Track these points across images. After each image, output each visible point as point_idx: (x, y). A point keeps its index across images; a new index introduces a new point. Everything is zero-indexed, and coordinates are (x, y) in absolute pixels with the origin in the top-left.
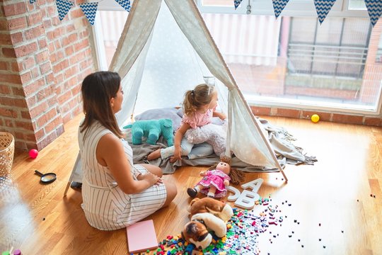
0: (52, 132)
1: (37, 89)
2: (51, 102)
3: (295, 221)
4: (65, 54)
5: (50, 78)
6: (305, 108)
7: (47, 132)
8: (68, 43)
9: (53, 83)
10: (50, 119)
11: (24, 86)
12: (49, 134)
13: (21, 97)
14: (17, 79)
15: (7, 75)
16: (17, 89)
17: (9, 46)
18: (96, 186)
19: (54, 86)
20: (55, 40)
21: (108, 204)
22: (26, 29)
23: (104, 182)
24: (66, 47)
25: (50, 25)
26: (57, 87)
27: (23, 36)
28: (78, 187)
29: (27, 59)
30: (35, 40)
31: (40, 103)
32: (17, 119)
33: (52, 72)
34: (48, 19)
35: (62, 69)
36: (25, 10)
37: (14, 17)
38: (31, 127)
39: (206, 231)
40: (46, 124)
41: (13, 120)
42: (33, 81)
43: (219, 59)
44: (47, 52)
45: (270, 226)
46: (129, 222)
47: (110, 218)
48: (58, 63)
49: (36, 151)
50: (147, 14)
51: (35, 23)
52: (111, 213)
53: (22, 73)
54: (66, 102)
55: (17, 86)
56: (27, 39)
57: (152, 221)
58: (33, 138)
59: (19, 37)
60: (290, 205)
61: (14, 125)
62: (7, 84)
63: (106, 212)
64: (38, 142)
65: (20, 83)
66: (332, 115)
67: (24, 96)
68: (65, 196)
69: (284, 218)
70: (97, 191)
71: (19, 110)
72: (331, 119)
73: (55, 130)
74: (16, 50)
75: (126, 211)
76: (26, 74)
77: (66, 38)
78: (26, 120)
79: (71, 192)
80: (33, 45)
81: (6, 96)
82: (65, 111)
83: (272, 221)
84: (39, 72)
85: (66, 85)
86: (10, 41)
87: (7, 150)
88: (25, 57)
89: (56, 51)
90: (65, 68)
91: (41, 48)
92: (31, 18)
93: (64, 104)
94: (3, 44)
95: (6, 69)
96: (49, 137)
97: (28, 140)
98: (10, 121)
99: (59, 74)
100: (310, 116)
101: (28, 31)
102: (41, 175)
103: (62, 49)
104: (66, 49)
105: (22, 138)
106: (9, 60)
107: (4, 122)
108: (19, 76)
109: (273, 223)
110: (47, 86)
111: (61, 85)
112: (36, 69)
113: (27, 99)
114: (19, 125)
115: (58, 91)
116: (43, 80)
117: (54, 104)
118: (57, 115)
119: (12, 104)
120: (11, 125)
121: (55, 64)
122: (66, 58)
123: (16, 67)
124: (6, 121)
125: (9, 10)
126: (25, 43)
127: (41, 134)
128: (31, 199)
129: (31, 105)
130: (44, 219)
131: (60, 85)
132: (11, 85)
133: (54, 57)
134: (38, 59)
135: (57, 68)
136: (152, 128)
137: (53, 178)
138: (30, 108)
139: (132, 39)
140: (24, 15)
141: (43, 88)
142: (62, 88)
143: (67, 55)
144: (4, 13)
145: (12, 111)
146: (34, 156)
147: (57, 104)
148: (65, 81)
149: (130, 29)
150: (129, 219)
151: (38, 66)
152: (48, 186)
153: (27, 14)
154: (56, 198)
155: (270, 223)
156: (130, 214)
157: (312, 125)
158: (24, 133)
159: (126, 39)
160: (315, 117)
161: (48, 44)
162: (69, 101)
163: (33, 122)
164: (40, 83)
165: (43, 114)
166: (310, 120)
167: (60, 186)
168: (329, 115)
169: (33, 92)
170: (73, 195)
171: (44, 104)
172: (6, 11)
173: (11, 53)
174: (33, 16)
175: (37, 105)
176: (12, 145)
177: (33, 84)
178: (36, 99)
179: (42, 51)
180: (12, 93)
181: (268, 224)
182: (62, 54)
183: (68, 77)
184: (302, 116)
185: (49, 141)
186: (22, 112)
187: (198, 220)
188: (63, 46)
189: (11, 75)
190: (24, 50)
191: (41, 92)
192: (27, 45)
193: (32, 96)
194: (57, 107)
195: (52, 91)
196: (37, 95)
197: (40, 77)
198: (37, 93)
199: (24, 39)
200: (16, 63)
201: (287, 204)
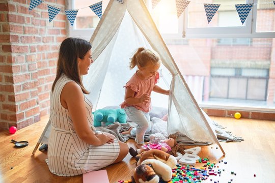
0: (31, 117)
1: (23, 81)
2: (33, 94)
3: (232, 173)
4: (48, 64)
5: (34, 76)
6: (229, 109)
7: (27, 117)
8: (52, 58)
9: (37, 80)
10: (30, 107)
11: (14, 75)
12: (28, 118)
13: (10, 84)
14: (9, 69)
16: (8, 77)
17: (7, 44)
19: (37, 82)
20: (43, 52)
21: (68, 147)
22: (22, 35)
24: (50, 60)
25: (40, 41)
27: (19, 39)
28: (45, 150)
29: (19, 56)
30: (28, 45)
31: (24, 92)
32: (5, 102)
33: (37, 71)
34: (40, 36)
35: (44, 75)
36: (24, 22)
37: (15, 24)
38: (14, 109)
39: (154, 173)
40: (27, 110)
41: (1, 104)
42: (21, 73)
44: (35, 56)
45: (210, 176)
46: (86, 168)
47: (69, 160)
48: (43, 69)
49: (15, 128)
51: (29, 34)
52: (70, 156)
53: (14, 65)
55: (9, 74)
56: (22, 42)
57: (106, 170)
58: (14, 118)
59: (16, 38)
61: (1, 108)
62: (1, 73)
63: (66, 154)
64: (18, 122)
65: (11, 72)
66: (251, 113)
67: (13, 83)
68: (34, 155)
69: (222, 171)
71: (6, 95)
72: (250, 117)
73: (33, 117)
74: (12, 47)
75: (84, 158)
76: (17, 67)
77: (50, 54)
78: (11, 103)
79: (38, 153)
80: (25, 48)
82: (43, 107)
83: (211, 172)
84: (27, 69)
85: (46, 87)
86: (9, 39)
88: (18, 54)
89: (42, 61)
90: (47, 74)
91: (31, 52)
92: (27, 29)
93: (43, 101)
94: (4, 42)
95: (2, 62)
96: (27, 121)
97: (11, 120)
99: (42, 77)
100: (234, 115)
101: (23, 37)
102: (16, 142)
103: (47, 61)
104: (50, 61)
105: (6, 119)
106: (6, 54)
108: (12, 67)
109: (213, 174)
110: (31, 81)
112: (25, 65)
113: (14, 85)
114: (5, 107)
116: (29, 76)
117: (35, 96)
118: (36, 106)
119: (2, 90)
121: (40, 69)
122: (48, 68)
123: (10, 60)
125: (12, 18)
126: (20, 44)
127: (22, 116)
128: (4, 156)
129: (17, 91)
130: (12, 168)
131: (42, 85)
132: (4, 74)
133: (40, 64)
134: (28, 59)
135: (41, 73)
137: (25, 144)
138: (16, 93)
140: (22, 25)
141: (28, 81)
142: (43, 88)
143: (50, 66)
144: (8, 19)
145: (1, 96)
146: (13, 132)
148: (45, 84)
150: (86, 165)
151: (27, 64)
152: (20, 149)
153: (24, 25)
154: (26, 156)
155: (210, 174)
156: (87, 161)
157: (235, 120)
158: (8, 114)
160: (238, 115)
161: (36, 51)
163: (17, 104)
164: (26, 76)
165: (25, 101)
167: (29, 149)
169: (20, 81)
170: (40, 156)
171: (28, 93)
172: (10, 18)
173: (8, 49)
174: (29, 27)
175: (22, 92)
177: (21, 76)
178: (22, 88)
179: (31, 54)
180: (4, 80)
181: (208, 175)
182: (47, 64)
183: (48, 82)
185: (27, 124)
186: (9, 96)
187: (147, 164)
188: (47, 58)
189: (6, 66)
190: (18, 49)
191: (27, 83)
192: (21, 46)
193: (19, 84)
194: (37, 99)
195: (35, 85)
196: (23, 85)
197: (27, 72)
198: (23, 83)
199: (20, 41)
200: (11, 56)
201: (223, 162)
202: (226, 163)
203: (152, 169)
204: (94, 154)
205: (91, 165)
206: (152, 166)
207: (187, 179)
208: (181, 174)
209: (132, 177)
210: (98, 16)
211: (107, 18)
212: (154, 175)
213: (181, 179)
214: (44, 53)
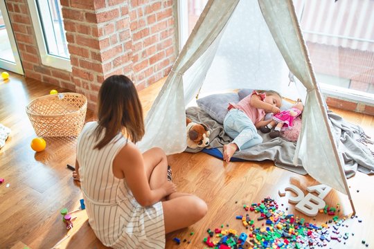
1: (114, 56)
2: (126, 70)
3: (363, 242)
4: (146, 22)
5: (129, 45)
8: (151, 12)
9: (131, 50)
11: (101, 51)
13: (98, 62)
14: (96, 44)
15: (88, 39)
16: (95, 53)
17: (91, 11)
19: (131, 53)
20: (139, 7)
24: (149, 15)
26: (134, 55)
27: (106, 2)
29: (107, 25)
30: (117, 7)
31: (116, 69)
32: (93, 83)
33: (130, 39)
35: (141, 38)
41: (89, 83)
42: (111, 47)
44: (127, 20)
45: (332, 241)
48: (138, 31)
53: (101, 39)
54: (142, 71)
55: (96, 51)
56: (109, 5)
59: (102, 3)
60: (360, 222)
61: (90, 88)
62: (87, 48)
65: (98, 48)
67: (101, 61)
69: (350, 235)
71: (95, 74)
74: (97, 16)
76: (105, 41)
77: (149, 6)
80: (115, 13)
81: (86, 59)
82: (140, 79)
83: (335, 236)
84: (118, 39)
85: (144, 53)
86: (92, 6)
87: (79, 112)
88: (105, 23)
89: (138, 19)
90: (145, 36)
91: (123, 15)
93: (140, 72)
94: (87, 8)
95: (87, 34)
98: (87, 83)
99: (139, 41)
103: (145, 17)
104: (149, 18)
106: (91, 25)
107: (81, 83)
108: (98, 42)
109: (336, 239)
110: (124, 53)
111: (139, 53)
112: (115, 35)
113: (103, 64)
115: (135, 59)
116: (121, 47)
117: (129, 71)
119: (89, 68)
120: (87, 88)
121: (136, 32)
122: (147, 27)
123: (96, 33)
124: (84, 83)
126: (107, 9)
129: (107, 71)
132: (90, 49)
133: (134, 26)
134: (120, 25)
135: (137, 36)
138: (105, 74)
141: (120, 55)
142: (140, 56)
143: (149, 23)
145: (89, 74)
147: (132, 72)
148: (143, 49)
151: (118, 33)
155: (332, 238)
161: (130, 11)
162: (146, 69)
164: (118, 49)
169: (109, 58)
173: (93, 18)
176: (85, 107)
177: (111, 50)
178: (112, 65)
179: (123, 18)
180: (90, 57)
181: (329, 239)
182: (144, 22)
183: (146, 46)
186: (98, 77)
188: (145, 14)
189: (91, 40)
190: (105, 16)
191: (118, 59)
192: (109, 12)
193: (108, 61)
194: (132, 75)
195: (129, 58)
196: (114, 61)
197: (118, 44)
198: (113, 59)
199: (107, 5)
200: (97, 29)
214: (140, 9)
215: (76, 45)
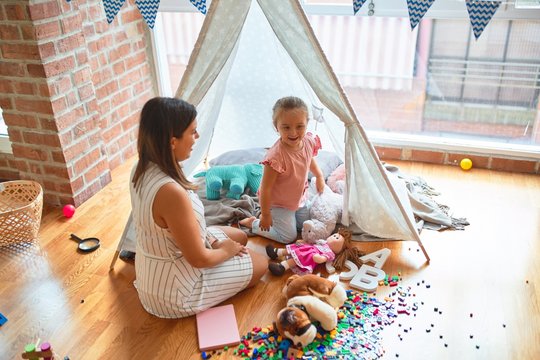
0: (95, 180)
1: (74, 121)
2: (93, 140)
3: (436, 310)
4: (112, 73)
5: (93, 106)
6: (451, 150)
7: (88, 182)
8: (118, 58)
9: (96, 113)
10: (91, 163)
11: (56, 117)
12: (90, 184)
13: (52, 132)
14: (47, 108)
15: (33, 102)
16: (47, 120)
17: (36, 62)
18: (153, 256)
19: (98, 116)
20: (100, 53)
21: (170, 281)
22: (60, 38)
23: (164, 250)
24: (114, 63)
25: (92, 32)
26: (101, 119)
27: (56, 48)
28: (130, 258)
29: (60, 79)
30: (72, 53)
31: (79, 140)
32: (47, 163)
33: (94, 97)
34: (90, 24)
35: (108, 94)
36: (59, 12)
37: (44, 22)
38: (65, 174)
39: (308, 322)
40: (87, 170)
41: (41, 164)
42: (68, 110)
43: (333, 83)
44: (88, 70)
45: (399, 316)
46: (200, 307)
47: (173, 301)
48: (102, 85)
49: (72, 207)
50: (231, 18)
51: (72, 31)
52: (174, 294)
53: (53, 99)
54: (115, 140)
55: (48, 117)
56: (61, 51)
57: (231, 306)
58: (68, 189)
59: (50, 49)
61: (43, 171)
62: (33, 114)
63: (168, 292)
64: (75, 195)
65: (51, 112)
66: (491, 160)
67: (57, 131)
68: (112, 270)
69: (419, 305)
70: (154, 263)
71: (49, 151)
72: (489, 166)
73: (98, 179)
74: (45, 67)
75: (195, 292)
76: (59, 101)
77: (114, 51)
78: (58, 165)
79: (120, 264)
80: (69, 61)
81: (33, 131)
82: (113, 153)
83: (402, 308)
84: (77, 98)
85: (114, 116)
86: (37, 54)
87: (32, 205)
88: (58, 77)
89: (100, 69)
90: (112, 92)
91: (80, 64)
92: (67, 23)
93: (111, 142)
94: (29, 58)
95: (32, 93)
96: (90, 189)
97: (62, 191)
98: (37, 165)
99: (104, 100)
100: (459, 162)
101: (62, 41)
102: (79, 241)
103: (109, 66)
104: (115, 66)
105: (54, 189)
106: (37, 80)
107: (29, 166)
108: (50, 103)
109: (404, 312)
110: (88, 118)
111: (107, 116)
112: (73, 93)
113: (59, 135)
114: (49, 170)
115: (103, 124)
116: (82, 109)
117: (97, 142)
118: (102, 158)
119: (39, 142)
120: (39, 171)
121: (99, 87)
122: (114, 79)
123: (45, 91)
124: (32, 165)
125: (37, 11)
126: (59, 57)
127: (79, 183)
128: (65, 274)
129: (67, 143)
130: (83, 301)
131: (105, 116)
132: (38, 116)
133: (98, 78)
134: (76, 79)
135: (102, 93)
136: (234, 177)
137: (95, 244)
138: (65, 148)
139: (209, 52)
140: (57, 18)
141: (82, 120)
142: (109, 119)
143: (116, 74)
144: (30, 16)
145: (39, 152)
146: (69, 214)
147: (102, 143)
148: (111, 112)
149: (207, 38)
150: (201, 302)
151: (75, 90)
152: (88, 256)
153: (61, 17)
154: (100, 273)
155: (400, 312)
156: (202, 296)
158: (56, 182)
159: (201, 53)
160: (466, 163)
161: (89, 58)
162: (119, 137)
163: (68, 166)
164: (78, 112)
165: (81, 156)
166: (458, 166)
167: (105, 256)
168: (486, 160)
169: (68, 125)
170: (123, 269)
171: (83, 142)
172: (33, 13)
173: (39, 71)
174: (69, 19)
175: (74, 143)
176: (40, 198)
177: (69, 114)
178: (73, 135)
179: (81, 68)
180: (40, 126)
181: (396, 314)
182: (109, 72)
183: (117, 105)
184: (446, 161)
185: (89, 194)
186: (54, 153)
187: (297, 306)
188: (110, 62)
189: (39, 102)
190: (57, 68)
191: (80, 125)
192: (61, 61)
193: (67, 131)
194: (102, 147)
195: (95, 123)
196: (74, 129)
197: (78, 105)
198: (74, 126)
199: (57, 52)
200: (46, 85)
201: (425, 285)
202: (428, 287)
203: (304, 316)
204: (212, 283)
205: (207, 301)
206: (305, 310)
207: (362, 326)
208: (352, 313)
209: (274, 324)
210: (200, 8)
211: (217, 17)
212: (308, 326)
213: (352, 325)
214: (103, 54)
215: (15, 111)
